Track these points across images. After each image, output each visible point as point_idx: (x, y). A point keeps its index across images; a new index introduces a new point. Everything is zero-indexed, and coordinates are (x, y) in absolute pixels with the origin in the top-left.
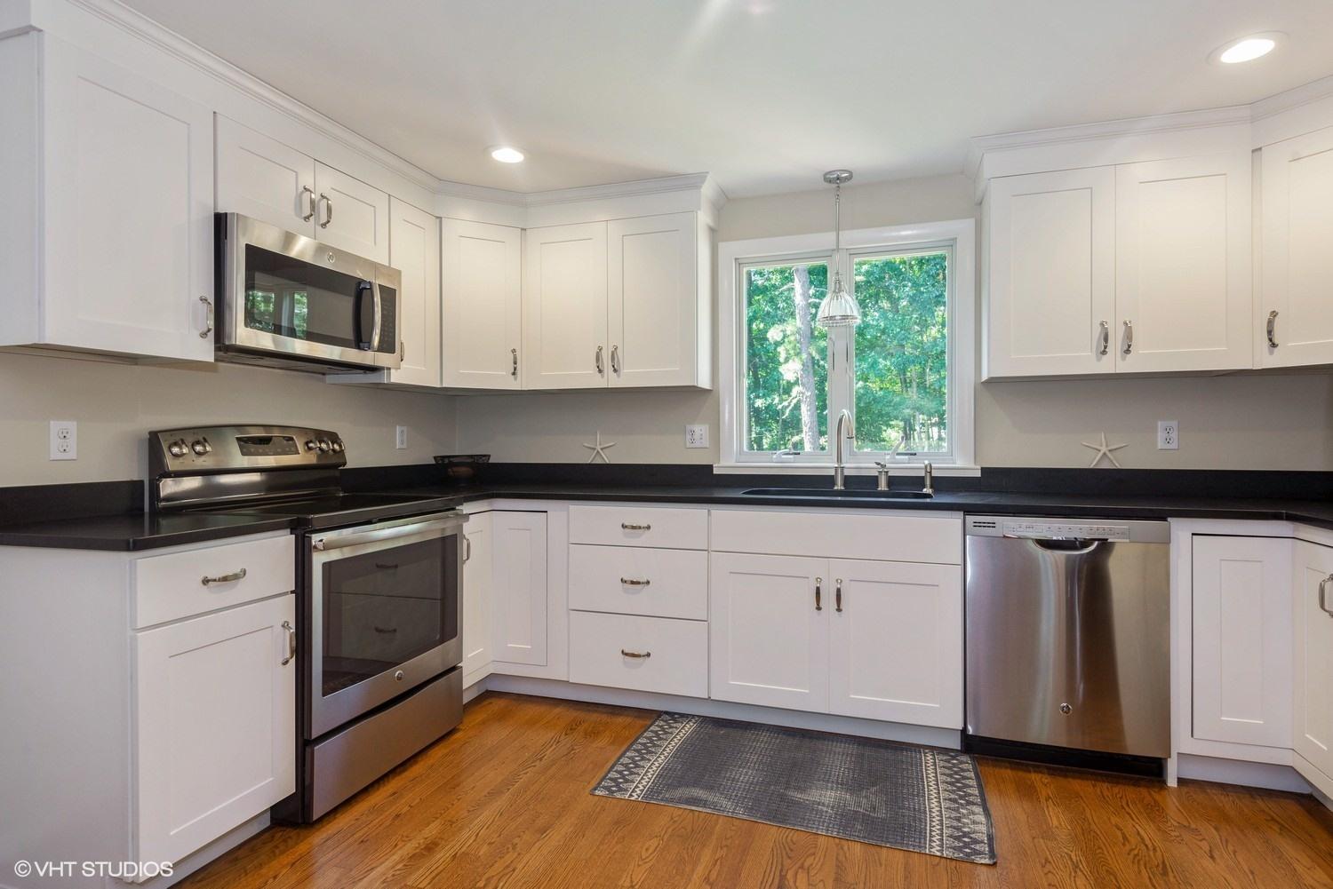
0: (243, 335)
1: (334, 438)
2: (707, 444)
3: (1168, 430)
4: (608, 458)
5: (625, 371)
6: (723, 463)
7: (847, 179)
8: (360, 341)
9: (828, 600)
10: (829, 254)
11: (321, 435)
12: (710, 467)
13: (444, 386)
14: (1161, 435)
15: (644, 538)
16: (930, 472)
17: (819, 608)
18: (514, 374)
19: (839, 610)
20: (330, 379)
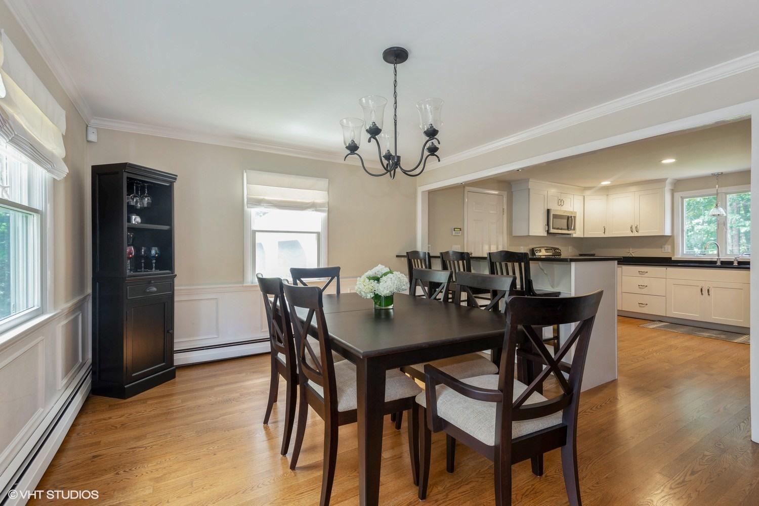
0: (552, 231)
1: (558, 249)
2: (670, 251)
4: (634, 255)
5: (640, 231)
6: (675, 257)
8: (568, 229)
9: (705, 292)
11: (555, 249)
12: (671, 258)
13: (585, 236)
15: (646, 275)
17: (702, 294)
18: (604, 233)
19: (709, 295)
20: (557, 236)
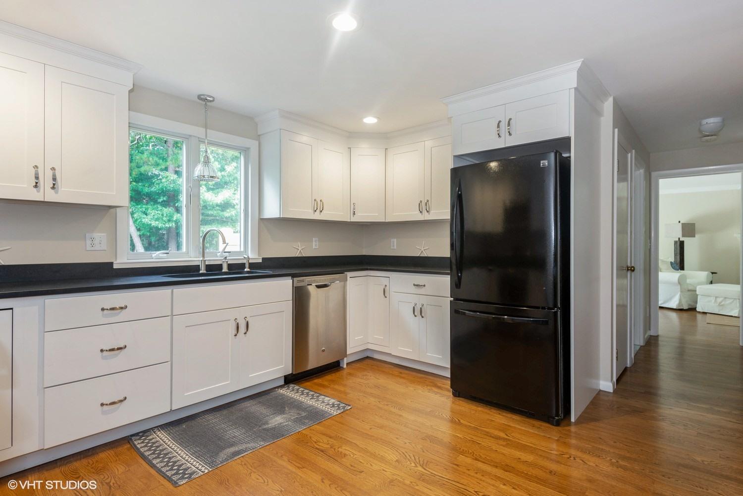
2: (106, 247)
3: (316, 241)
5: (62, 189)
6: (118, 261)
7: (211, 101)
10: (188, 137)
12: (112, 264)
14: (314, 243)
15: (123, 315)
16: (248, 261)
